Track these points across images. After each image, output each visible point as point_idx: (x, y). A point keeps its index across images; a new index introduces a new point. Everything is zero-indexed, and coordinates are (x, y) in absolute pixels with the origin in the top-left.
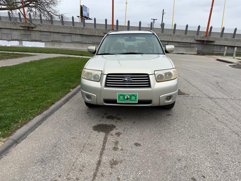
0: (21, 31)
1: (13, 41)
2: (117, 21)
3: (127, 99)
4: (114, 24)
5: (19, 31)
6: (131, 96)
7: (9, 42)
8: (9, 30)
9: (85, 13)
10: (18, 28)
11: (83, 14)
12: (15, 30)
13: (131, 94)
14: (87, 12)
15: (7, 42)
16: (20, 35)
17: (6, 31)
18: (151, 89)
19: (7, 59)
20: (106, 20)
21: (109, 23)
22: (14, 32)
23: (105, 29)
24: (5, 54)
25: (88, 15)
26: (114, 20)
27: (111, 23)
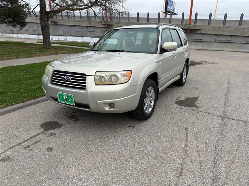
0: (103, 28)
1: (95, 38)
2: (196, 15)
3: (66, 99)
4: (192, 18)
5: (101, 29)
6: (69, 97)
7: (92, 39)
8: (94, 28)
9: (169, 8)
10: (101, 26)
11: (168, 9)
12: (98, 28)
13: (68, 94)
14: (173, 6)
15: (91, 38)
16: (101, 32)
17: (91, 29)
18: (85, 92)
19: (72, 53)
20: (183, 14)
21: (187, 17)
22: (97, 30)
23: (181, 23)
24: (74, 49)
25: (174, 9)
26: (192, 13)
27: (188, 18)
